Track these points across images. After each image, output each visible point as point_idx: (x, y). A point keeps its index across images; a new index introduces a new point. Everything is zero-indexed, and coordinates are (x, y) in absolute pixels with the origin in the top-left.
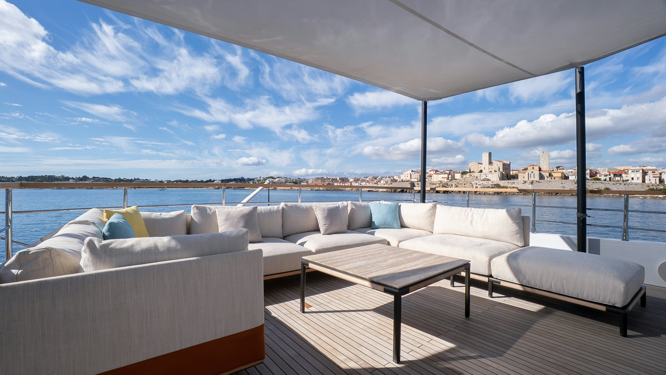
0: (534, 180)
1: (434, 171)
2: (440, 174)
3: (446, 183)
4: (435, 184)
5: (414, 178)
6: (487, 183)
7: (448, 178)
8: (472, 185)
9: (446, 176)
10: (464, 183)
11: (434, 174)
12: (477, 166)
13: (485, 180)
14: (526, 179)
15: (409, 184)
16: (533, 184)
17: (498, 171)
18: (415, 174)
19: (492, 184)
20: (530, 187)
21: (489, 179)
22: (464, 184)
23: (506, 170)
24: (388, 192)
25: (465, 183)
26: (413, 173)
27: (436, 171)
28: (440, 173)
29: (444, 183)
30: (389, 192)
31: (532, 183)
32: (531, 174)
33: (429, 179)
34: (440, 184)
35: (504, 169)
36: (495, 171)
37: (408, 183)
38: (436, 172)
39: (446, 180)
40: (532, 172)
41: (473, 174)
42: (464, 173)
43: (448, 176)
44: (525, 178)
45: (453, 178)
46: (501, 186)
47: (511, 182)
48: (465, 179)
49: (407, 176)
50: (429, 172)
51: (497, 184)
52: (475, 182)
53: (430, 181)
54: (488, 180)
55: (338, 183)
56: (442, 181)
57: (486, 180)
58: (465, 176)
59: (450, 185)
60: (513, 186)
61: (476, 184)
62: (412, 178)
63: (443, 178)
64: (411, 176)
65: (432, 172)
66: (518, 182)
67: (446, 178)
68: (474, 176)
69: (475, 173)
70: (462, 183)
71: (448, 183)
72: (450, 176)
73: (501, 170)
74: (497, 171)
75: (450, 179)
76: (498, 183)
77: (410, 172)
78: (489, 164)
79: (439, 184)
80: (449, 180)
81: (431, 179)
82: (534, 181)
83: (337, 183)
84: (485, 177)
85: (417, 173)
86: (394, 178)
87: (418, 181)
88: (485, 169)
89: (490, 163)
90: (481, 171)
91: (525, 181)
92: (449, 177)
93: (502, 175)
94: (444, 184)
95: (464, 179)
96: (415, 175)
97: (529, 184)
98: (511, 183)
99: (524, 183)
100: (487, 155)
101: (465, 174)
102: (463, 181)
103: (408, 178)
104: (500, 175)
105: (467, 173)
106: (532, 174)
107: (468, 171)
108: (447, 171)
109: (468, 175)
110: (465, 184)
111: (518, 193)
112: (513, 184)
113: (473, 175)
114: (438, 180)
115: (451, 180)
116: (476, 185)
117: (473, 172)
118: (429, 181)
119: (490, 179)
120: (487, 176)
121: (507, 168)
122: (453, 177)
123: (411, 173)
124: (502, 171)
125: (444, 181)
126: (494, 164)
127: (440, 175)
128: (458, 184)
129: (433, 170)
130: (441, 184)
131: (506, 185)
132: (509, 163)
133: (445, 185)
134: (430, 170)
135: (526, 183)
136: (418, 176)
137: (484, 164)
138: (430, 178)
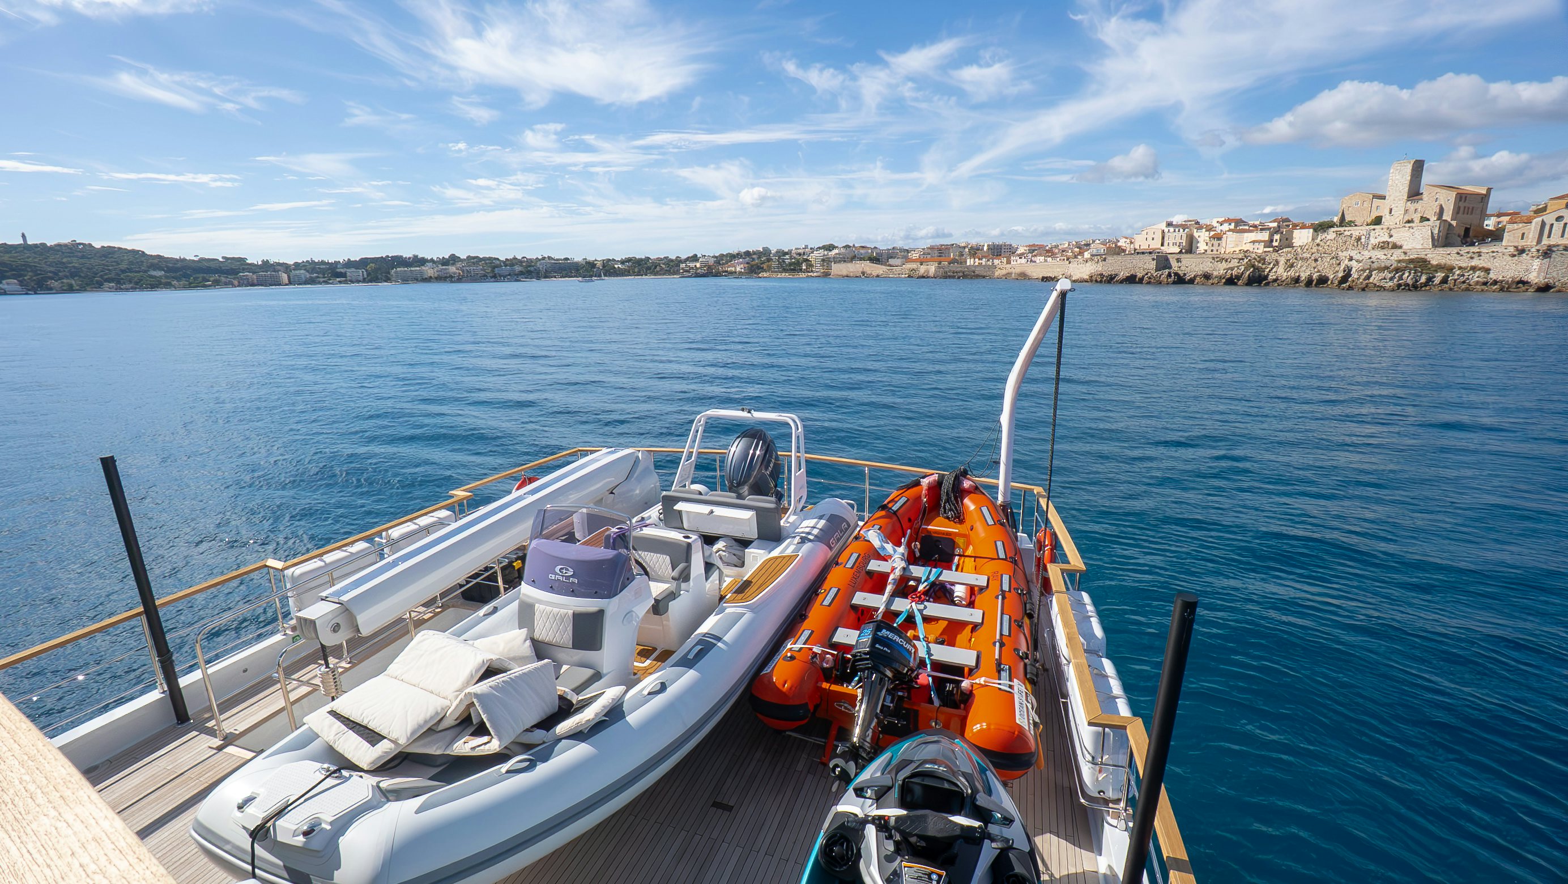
0: (1558, 246)
1: (1233, 224)
2: (1249, 231)
3: (1259, 257)
4: (1226, 261)
5: (1171, 244)
6: (1385, 257)
7: (1269, 243)
8: (1338, 262)
9: (1265, 236)
10: (1317, 255)
11: (1230, 230)
12: (1367, 205)
13: (1383, 246)
14: (1530, 241)
15: (1153, 259)
16: (1550, 257)
17: (1433, 218)
18: (1175, 231)
19: (1403, 257)
20: (1534, 267)
21: (1399, 244)
22: (1313, 258)
23: (1465, 215)
24: (1091, 281)
25: (1317, 257)
26: (1172, 230)
27: (1239, 222)
28: (1247, 227)
29: (1253, 255)
30: (1096, 281)
31: (1547, 253)
32: (1552, 225)
33: (1213, 245)
34: (1243, 259)
35: (1457, 211)
36: (1424, 219)
37: (1148, 258)
38: (1236, 226)
39: (1260, 249)
40: (1559, 219)
41: (1348, 231)
42: (1321, 228)
43: (1271, 235)
44: (1527, 237)
45: (1287, 242)
46: (1429, 266)
47: (1468, 253)
48: (1322, 244)
49: (1153, 239)
50: (1218, 225)
51: (1417, 258)
52: (1346, 254)
53: (1215, 252)
54: (1395, 246)
55: (977, 260)
56: (1251, 250)
57: (1386, 246)
58: (1324, 237)
59: (1270, 264)
60: (1473, 264)
61: (1351, 259)
62: (1166, 244)
63: (1254, 242)
64: (1163, 238)
65: (1226, 227)
66: (1495, 250)
67: (1262, 241)
68: (1351, 236)
69: (1356, 225)
70: (1309, 256)
71: (1267, 258)
72: (1277, 237)
73: (1447, 216)
74: (1428, 220)
75: (1275, 244)
76: (1423, 256)
77: (1163, 226)
78: (1409, 197)
79: (1240, 259)
80: (1272, 247)
81: (1219, 245)
82: (1555, 249)
83: (972, 260)
84: (1386, 238)
85: (1181, 230)
86: (1116, 245)
87: (1181, 252)
88: (1390, 213)
89: (1414, 193)
90: (1378, 221)
91: (1520, 248)
92: (1272, 241)
93: (1448, 230)
94: (1255, 259)
95: (1318, 245)
96: (1175, 234)
97: (1533, 257)
98: (1469, 255)
99: (1514, 256)
100: (1408, 168)
101: (1323, 229)
102: (1314, 250)
103: (1156, 244)
104: (1436, 231)
105: (1330, 225)
106: (1556, 224)
107: (1336, 219)
108: (1274, 221)
109: (1331, 234)
110: (1316, 260)
111: (1483, 287)
112: (1476, 258)
113: (1348, 233)
114: (1237, 249)
115: (1280, 248)
116: (1351, 263)
117: (1351, 223)
118: (1212, 251)
119: (1403, 243)
120: (1391, 236)
121: (1473, 208)
122: (1287, 239)
123: (1166, 230)
124: (1449, 220)
125: (1256, 250)
126: (1424, 196)
127: (1246, 234)
128: (1296, 259)
129: (1229, 221)
130: (1246, 260)
131: (1449, 263)
132: (1484, 192)
133: (1256, 263)
134: (1221, 220)
135: (1524, 255)
136: (1184, 238)
137: (1392, 198)
138: (1216, 242)
